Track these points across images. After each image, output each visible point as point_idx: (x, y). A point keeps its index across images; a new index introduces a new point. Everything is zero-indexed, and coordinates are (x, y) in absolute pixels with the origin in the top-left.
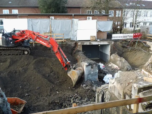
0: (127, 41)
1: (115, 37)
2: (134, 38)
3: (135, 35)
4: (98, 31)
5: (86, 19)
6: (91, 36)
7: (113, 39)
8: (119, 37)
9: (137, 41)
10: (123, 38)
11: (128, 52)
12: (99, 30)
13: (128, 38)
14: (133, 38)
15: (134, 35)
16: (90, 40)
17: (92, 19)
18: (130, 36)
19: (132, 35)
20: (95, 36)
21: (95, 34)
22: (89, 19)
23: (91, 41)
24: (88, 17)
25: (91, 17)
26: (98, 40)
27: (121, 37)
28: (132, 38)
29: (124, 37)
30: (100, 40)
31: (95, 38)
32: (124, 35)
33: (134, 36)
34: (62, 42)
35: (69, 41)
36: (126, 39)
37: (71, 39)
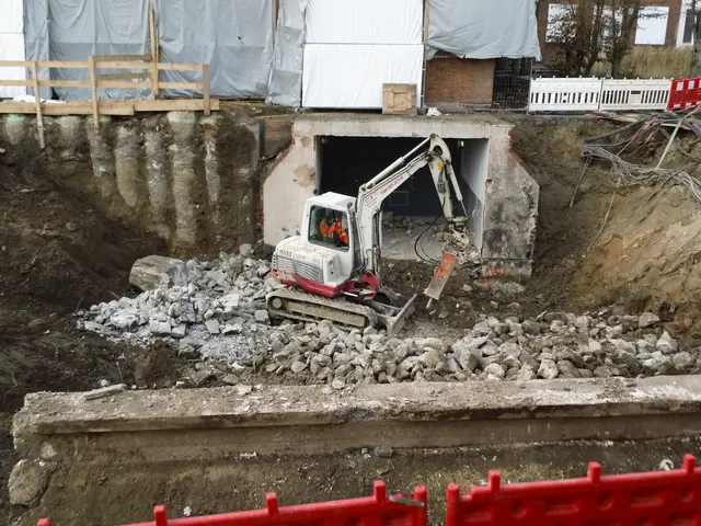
0: (625, 123)
1: (547, 97)
2: (677, 106)
3: (680, 87)
4: (431, 55)
6: (386, 85)
7: (533, 107)
8: (577, 97)
9: (678, 126)
10: (604, 107)
12: (440, 52)
13: (635, 103)
14: (670, 106)
15: (674, 85)
16: (378, 111)
18: (648, 96)
19: (664, 85)
20: (415, 87)
21: (414, 75)
23: (387, 114)
26: (433, 111)
27: (589, 97)
28: (664, 106)
29: (608, 97)
30: (443, 112)
31: (415, 96)
32: (607, 89)
33: (675, 96)
34: (199, 113)
35: (254, 107)
36: (618, 112)
37: (269, 99)
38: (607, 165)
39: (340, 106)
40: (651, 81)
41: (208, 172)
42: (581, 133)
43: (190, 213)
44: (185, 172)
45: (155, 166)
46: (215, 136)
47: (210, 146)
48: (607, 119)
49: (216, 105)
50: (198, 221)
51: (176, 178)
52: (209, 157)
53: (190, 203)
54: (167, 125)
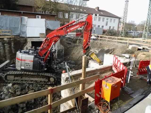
0: (72, 38)
3: (77, 34)
4: (46, 29)
5: (35, 18)
6: (40, 33)
9: (79, 39)
11: (72, 47)
12: (48, 29)
13: (72, 36)
14: (76, 36)
16: (39, 37)
17: (41, 18)
18: (74, 35)
19: (75, 33)
20: (44, 34)
21: (44, 32)
22: (38, 17)
24: (37, 16)
25: (40, 16)
31: (44, 35)
33: (77, 35)
34: (10, 38)
35: (18, 37)
36: (71, 37)
37: (20, 36)
38: (71, 44)
39: (33, 37)
40: (74, 33)
41: (12, 48)
42: (67, 40)
43: (9, 55)
44: (8, 48)
45: (2, 48)
46: (13, 42)
47: (12, 44)
48: (69, 38)
49: (13, 37)
50: (11, 57)
51: (6, 50)
52: (12, 46)
53: (9, 54)
54: (4, 40)
